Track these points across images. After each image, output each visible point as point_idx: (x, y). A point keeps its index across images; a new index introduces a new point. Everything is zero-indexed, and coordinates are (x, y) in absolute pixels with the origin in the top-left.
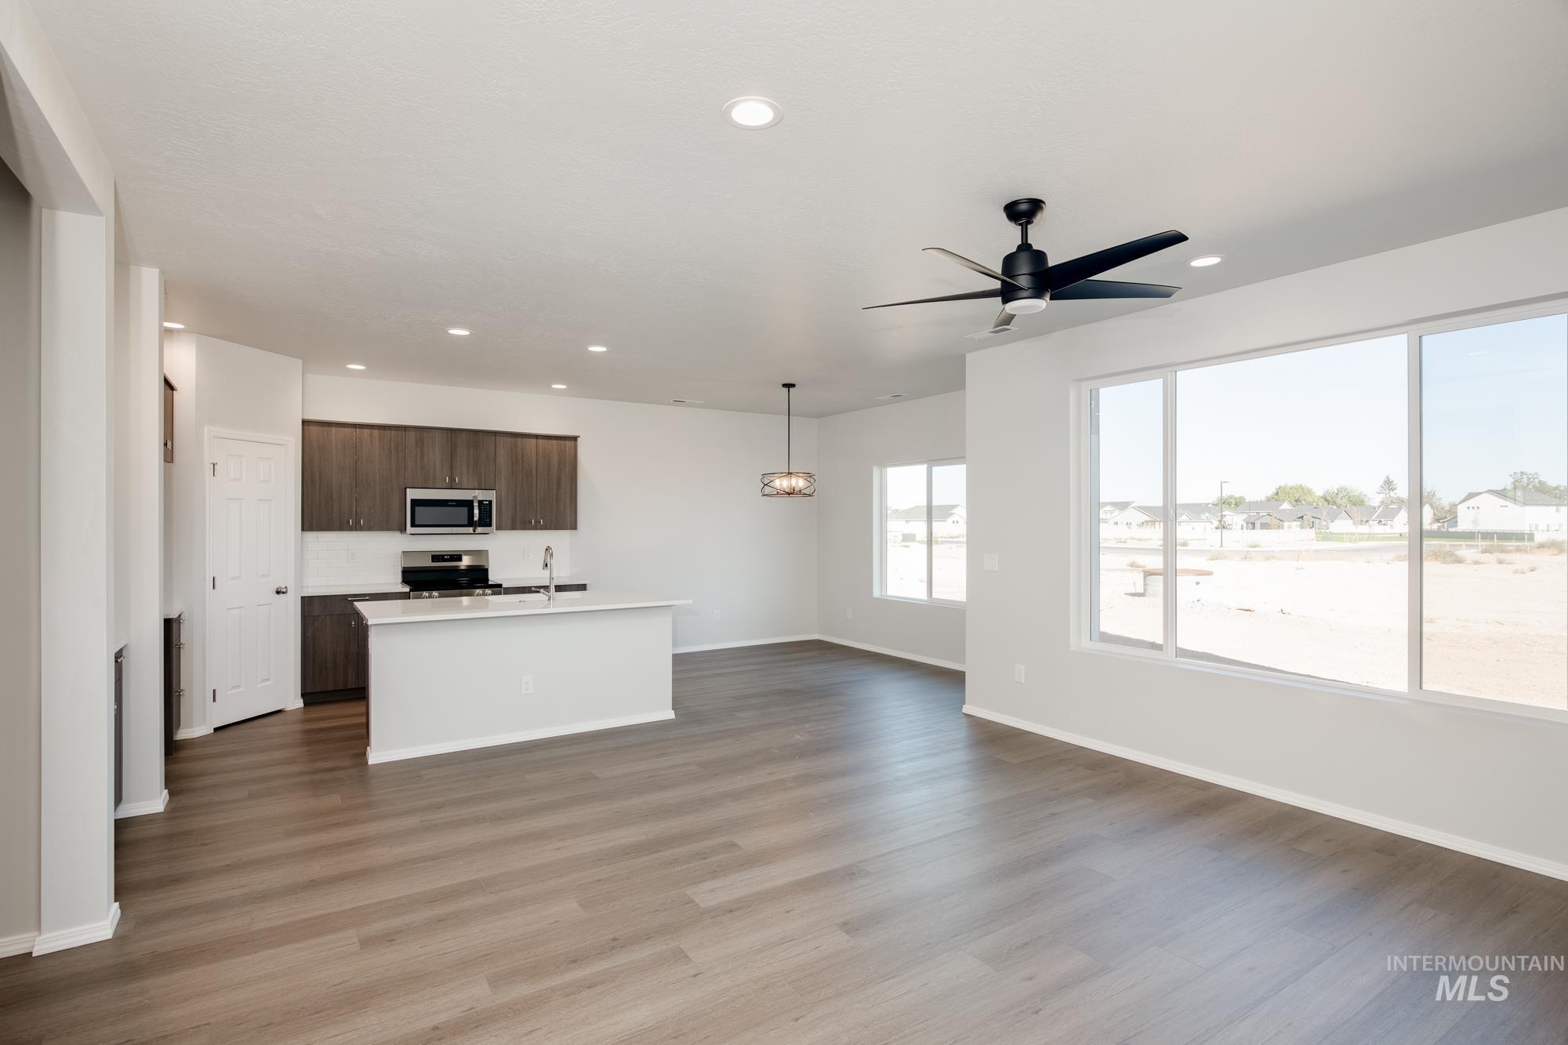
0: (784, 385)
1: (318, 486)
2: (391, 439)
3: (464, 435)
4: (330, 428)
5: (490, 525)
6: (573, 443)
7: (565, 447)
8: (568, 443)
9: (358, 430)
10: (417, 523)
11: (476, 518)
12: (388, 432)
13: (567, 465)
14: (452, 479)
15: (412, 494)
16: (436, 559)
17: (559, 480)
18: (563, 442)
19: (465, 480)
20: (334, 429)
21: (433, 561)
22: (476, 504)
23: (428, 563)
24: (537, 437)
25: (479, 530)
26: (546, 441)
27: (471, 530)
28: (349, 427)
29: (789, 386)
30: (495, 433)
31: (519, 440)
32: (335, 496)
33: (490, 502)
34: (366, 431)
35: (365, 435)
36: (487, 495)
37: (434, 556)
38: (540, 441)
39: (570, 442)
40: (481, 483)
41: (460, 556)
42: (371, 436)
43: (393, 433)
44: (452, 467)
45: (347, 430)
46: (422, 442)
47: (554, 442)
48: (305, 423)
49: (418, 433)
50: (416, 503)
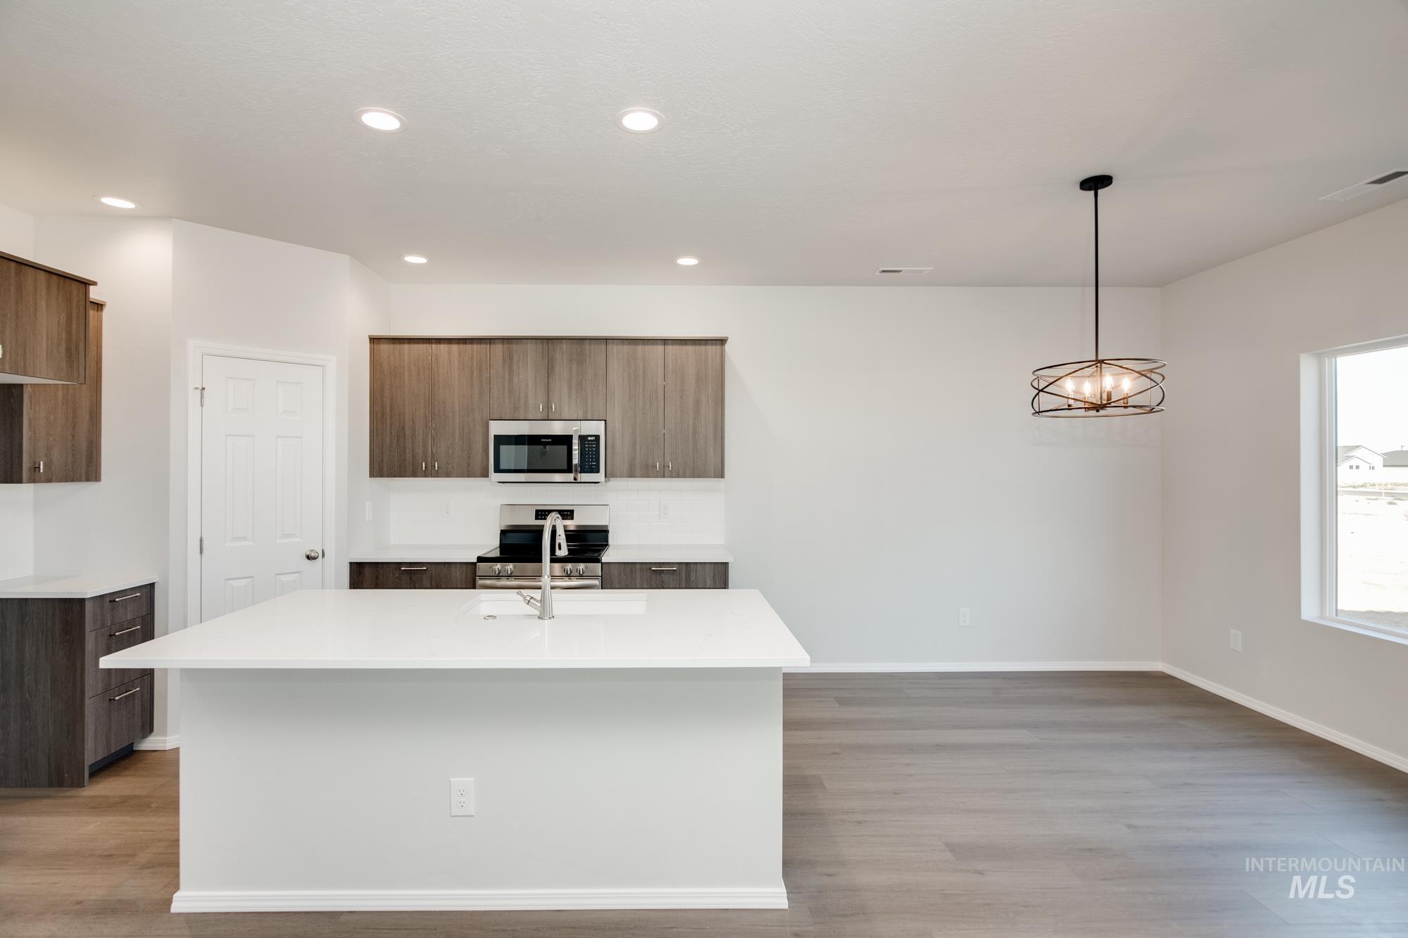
0: (1084, 183)
1: (388, 421)
2: (473, 355)
3: (565, 346)
4: (402, 346)
5: (598, 471)
6: (718, 347)
7: (706, 356)
8: (712, 350)
9: (433, 346)
10: (502, 467)
11: (576, 461)
12: (469, 347)
13: (710, 382)
14: (548, 407)
15: (498, 428)
16: (541, 515)
17: (697, 403)
19: (566, 408)
20: (406, 347)
21: (537, 518)
22: (576, 442)
24: (665, 341)
25: (582, 477)
26: (678, 347)
27: (570, 477)
28: (423, 343)
29: (1096, 183)
30: (606, 340)
31: (640, 348)
32: (408, 432)
33: (597, 437)
34: (445, 347)
35: (443, 352)
36: (594, 428)
37: (537, 511)
38: (670, 348)
39: (714, 347)
40: (585, 412)
41: (572, 512)
42: (449, 352)
43: (475, 347)
44: (548, 390)
45: (421, 346)
46: (511, 358)
47: (690, 348)
48: (374, 340)
49: (506, 346)
50: (501, 440)
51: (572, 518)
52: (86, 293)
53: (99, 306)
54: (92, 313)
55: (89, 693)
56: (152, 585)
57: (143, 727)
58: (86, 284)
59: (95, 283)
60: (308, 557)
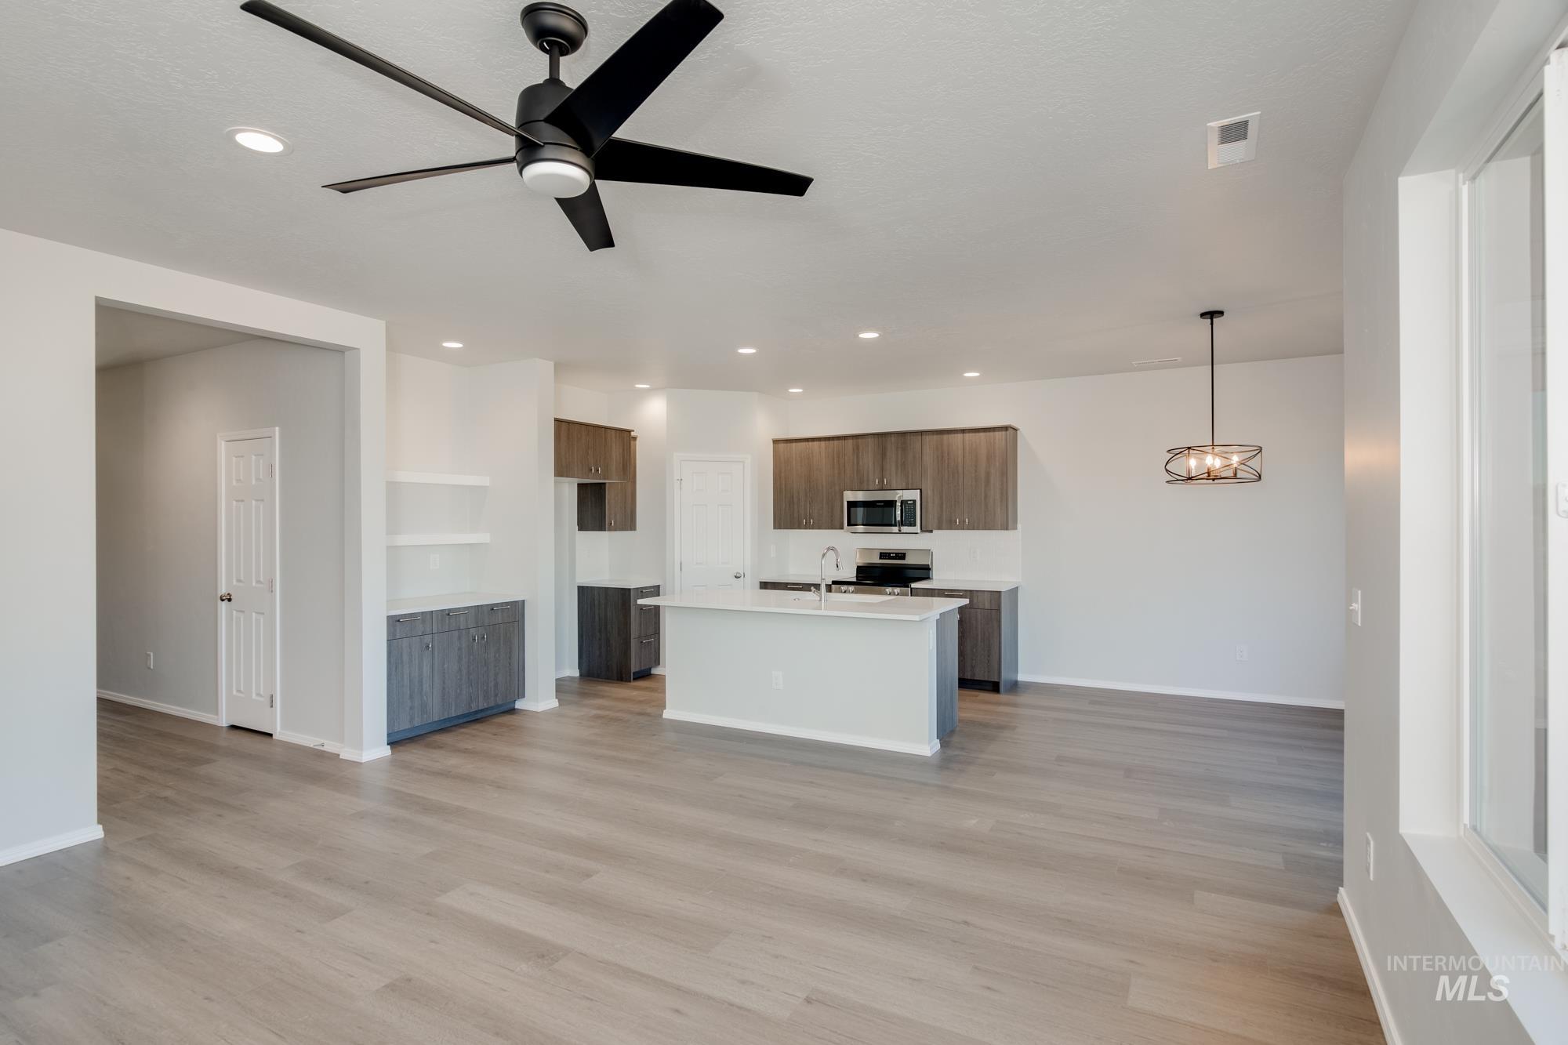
0: (1203, 315)
1: (784, 495)
2: (834, 448)
3: (893, 439)
4: (792, 444)
5: (915, 525)
6: (1012, 433)
7: (994, 439)
8: (998, 434)
9: (812, 443)
10: (852, 522)
11: (898, 518)
12: (832, 442)
13: (997, 458)
14: (882, 481)
15: (848, 496)
16: (884, 556)
17: (988, 474)
18: (992, 434)
19: (895, 481)
20: (795, 445)
21: (880, 558)
22: (898, 504)
23: (876, 560)
24: (963, 431)
25: (905, 529)
26: (973, 434)
27: (895, 529)
29: (1211, 315)
30: (922, 433)
31: (945, 437)
32: (795, 500)
33: (914, 501)
34: (816, 443)
35: (817, 447)
36: (913, 495)
37: (881, 553)
38: (967, 436)
39: (1000, 433)
40: (907, 484)
41: (905, 554)
42: (820, 447)
43: (836, 442)
44: (882, 469)
45: (802, 443)
46: (858, 448)
47: (982, 434)
48: (775, 442)
49: (855, 441)
50: (852, 505)
51: (904, 559)
52: (630, 435)
53: (635, 438)
54: (632, 442)
55: (632, 636)
56: (659, 586)
57: (655, 661)
58: (629, 432)
59: (633, 431)
60: (736, 577)
